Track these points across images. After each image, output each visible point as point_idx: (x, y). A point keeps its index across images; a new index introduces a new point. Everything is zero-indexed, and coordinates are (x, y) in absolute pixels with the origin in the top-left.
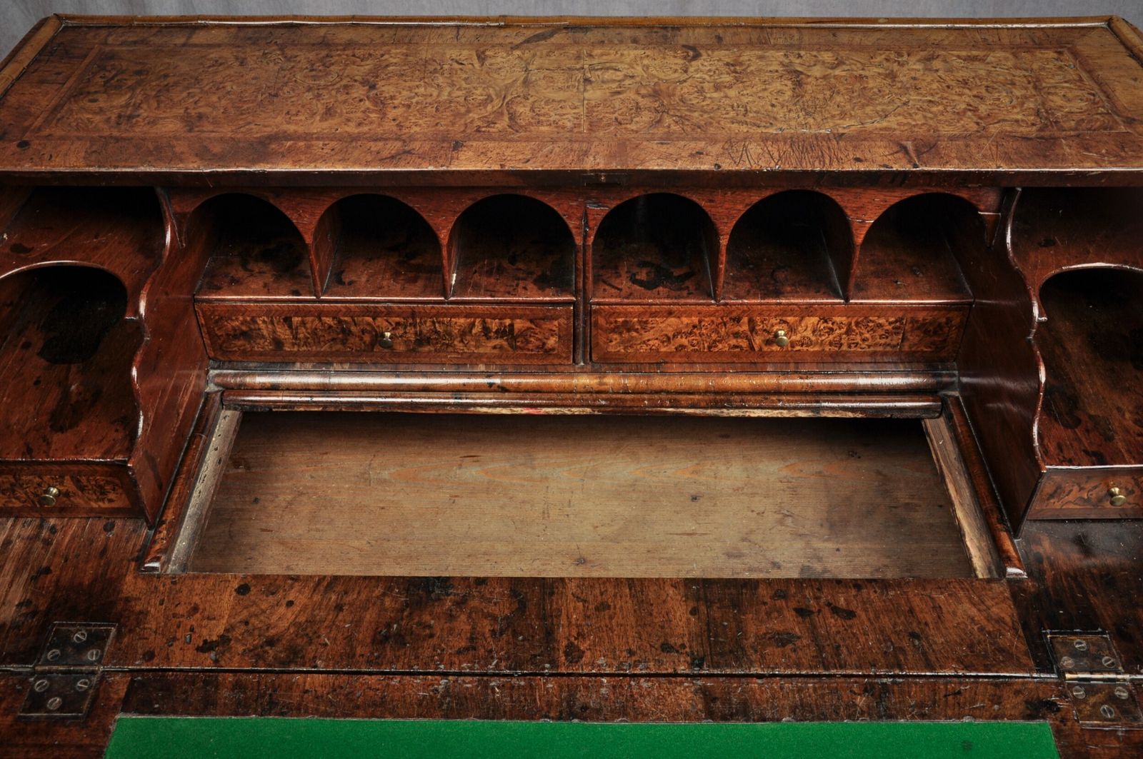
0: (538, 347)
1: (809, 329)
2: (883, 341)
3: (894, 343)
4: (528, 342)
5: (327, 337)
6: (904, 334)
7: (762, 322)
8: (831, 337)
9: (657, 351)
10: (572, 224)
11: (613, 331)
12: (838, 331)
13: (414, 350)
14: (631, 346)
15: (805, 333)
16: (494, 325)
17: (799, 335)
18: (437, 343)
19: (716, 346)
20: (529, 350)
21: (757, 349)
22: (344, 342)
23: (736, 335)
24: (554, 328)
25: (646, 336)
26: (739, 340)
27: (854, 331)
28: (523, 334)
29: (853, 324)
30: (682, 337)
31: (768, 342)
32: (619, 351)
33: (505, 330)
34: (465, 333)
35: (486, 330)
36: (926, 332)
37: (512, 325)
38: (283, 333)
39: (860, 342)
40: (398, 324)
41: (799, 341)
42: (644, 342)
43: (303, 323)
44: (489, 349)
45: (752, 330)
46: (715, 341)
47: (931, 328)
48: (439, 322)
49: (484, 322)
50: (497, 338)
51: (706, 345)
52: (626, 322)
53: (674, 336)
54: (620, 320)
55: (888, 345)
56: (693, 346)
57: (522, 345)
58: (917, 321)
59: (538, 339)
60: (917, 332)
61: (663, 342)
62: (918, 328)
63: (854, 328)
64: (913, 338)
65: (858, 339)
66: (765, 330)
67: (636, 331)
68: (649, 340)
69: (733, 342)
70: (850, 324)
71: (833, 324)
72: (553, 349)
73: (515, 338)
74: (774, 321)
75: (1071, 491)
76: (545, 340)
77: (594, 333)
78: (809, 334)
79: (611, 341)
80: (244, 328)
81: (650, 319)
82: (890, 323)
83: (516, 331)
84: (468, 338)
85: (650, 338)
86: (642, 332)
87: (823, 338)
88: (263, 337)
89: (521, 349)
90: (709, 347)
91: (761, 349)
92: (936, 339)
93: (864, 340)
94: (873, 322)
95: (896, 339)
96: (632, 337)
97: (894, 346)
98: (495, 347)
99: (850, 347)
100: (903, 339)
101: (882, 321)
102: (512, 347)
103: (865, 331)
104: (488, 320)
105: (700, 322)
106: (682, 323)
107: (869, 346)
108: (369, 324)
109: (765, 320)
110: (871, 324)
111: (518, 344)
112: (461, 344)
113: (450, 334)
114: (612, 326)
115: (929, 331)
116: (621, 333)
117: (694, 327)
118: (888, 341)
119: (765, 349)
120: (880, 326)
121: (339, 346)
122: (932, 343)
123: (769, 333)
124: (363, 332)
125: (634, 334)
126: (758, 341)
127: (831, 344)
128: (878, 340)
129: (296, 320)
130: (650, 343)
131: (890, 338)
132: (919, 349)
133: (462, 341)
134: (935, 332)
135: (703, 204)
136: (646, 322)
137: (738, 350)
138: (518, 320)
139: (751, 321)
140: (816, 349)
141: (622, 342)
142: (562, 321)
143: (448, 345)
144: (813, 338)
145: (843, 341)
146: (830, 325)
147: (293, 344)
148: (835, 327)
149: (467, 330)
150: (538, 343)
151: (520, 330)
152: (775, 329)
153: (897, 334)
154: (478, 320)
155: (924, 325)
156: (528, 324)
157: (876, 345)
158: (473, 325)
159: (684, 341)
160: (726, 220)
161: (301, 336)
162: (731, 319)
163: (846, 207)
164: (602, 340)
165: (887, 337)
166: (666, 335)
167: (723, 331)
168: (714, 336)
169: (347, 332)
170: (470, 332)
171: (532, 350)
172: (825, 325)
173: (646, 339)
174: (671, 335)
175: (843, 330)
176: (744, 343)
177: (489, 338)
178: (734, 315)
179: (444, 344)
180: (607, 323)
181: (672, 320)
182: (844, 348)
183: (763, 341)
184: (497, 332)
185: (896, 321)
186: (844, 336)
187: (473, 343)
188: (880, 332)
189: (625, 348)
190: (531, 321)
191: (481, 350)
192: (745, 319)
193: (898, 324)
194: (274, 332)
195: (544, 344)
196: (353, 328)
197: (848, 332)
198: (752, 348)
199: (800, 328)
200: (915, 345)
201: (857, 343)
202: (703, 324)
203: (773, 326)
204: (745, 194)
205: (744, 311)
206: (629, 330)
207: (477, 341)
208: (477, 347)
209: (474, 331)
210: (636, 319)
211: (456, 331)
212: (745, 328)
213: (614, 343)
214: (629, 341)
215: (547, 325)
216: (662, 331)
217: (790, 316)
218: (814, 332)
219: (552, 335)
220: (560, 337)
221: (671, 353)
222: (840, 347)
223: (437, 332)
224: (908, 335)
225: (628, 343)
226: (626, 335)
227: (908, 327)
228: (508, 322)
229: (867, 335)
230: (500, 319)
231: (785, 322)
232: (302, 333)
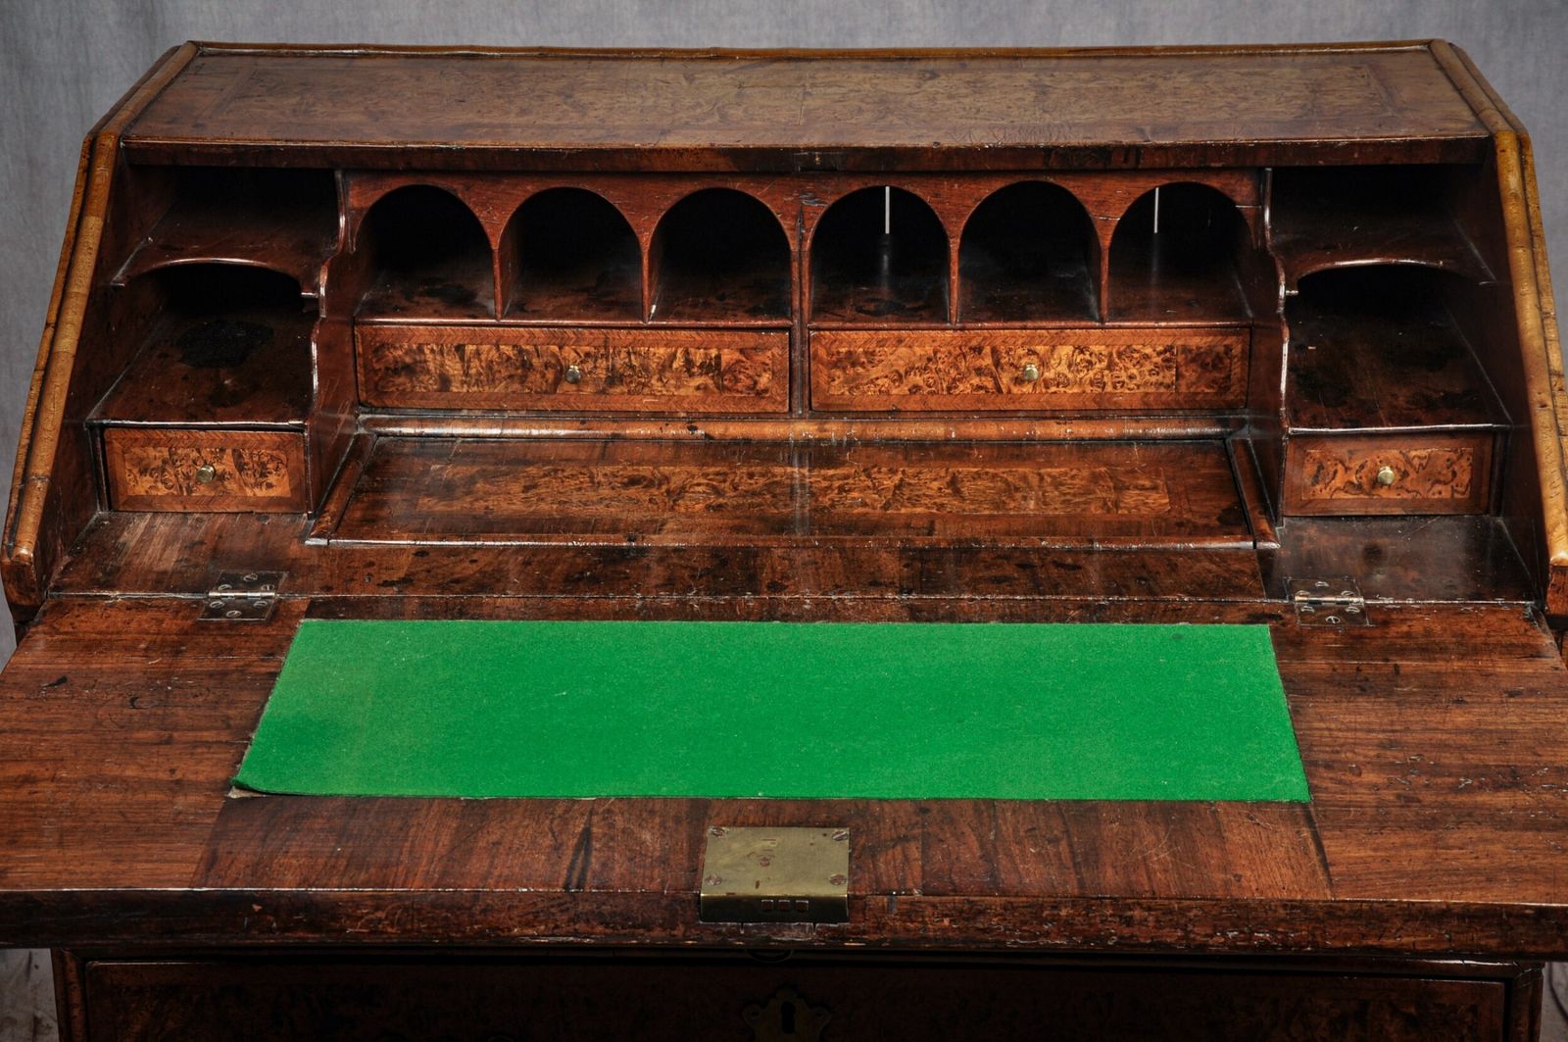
0: (748, 388)
1: (1063, 362)
2: (1154, 379)
3: (1167, 381)
4: (737, 380)
5: (505, 373)
6: (1177, 368)
7: (1007, 353)
8: (1091, 374)
9: (888, 393)
10: (786, 224)
11: (835, 365)
12: (1098, 365)
13: (603, 392)
14: (857, 387)
15: (1059, 369)
16: (698, 357)
17: (1053, 371)
18: (631, 382)
19: (956, 387)
20: (738, 391)
21: (1004, 390)
22: (523, 380)
23: (979, 371)
24: (768, 361)
25: (874, 372)
26: (983, 379)
27: (1116, 364)
28: (732, 369)
29: (1115, 355)
30: (915, 374)
31: (1018, 381)
32: (843, 394)
33: (710, 365)
34: (665, 366)
35: (689, 363)
36: (1204, 366)
37: (718, 357)
38: (453, 367)
39: (1127, 381)
40: (588, 355)
41: (1054, 379)
42: (872, 382)
43: (478, 353)
44: (691, 390)
45: (997, 364)
46: (954, 380)
47: (1209, 360)
48: (635, 353)
49: (687, 353)
50: (701, 374)
51: (944, 386)
52: (849, 353)
53: (906, 373)
54: (843, 350)
55: (1161, 384)
56: (929, 386)
57: (730, 385)
58: (1190, 351)
59: (749, 377)
60: (1194, 366)
61: (894, 381)
62: (1193, 360)
63: (1117, 360)
64: (1190, 374)
65: (1124, 377)
66: (1012, 364)
67: (862, 365)
68: (877, 379)
69: (976, 381)
70: (1111, 355)
71: (1091, 355)
72: (766, 391)
73: (721, 375)
74: (1021, 352)
75: (1336, 472)
76: (757, 378)
77: (813, 368)
78: (1063, 369)
79: (834, 380)
80: (408, 360)
81: (878, 349)
82: (1159, 354)
83: (723, 364)
84: (668, 374)
85: (879, 375)
86: (869, 367)
87: (1082, 374)
88: (428, 372)
89: (729, 390)
90: (949, 389)
91: (1009, 392)
92: (1217, 375)
93: (1131, 377)
94: (1138, 351)
95: (1169, 376)
96: (858, 374)
97: (1168, 386)
98: (698, 388)
99: (1115, 387)
100: (1179, 376)
101: (1148, 351)
102: (718, 388)
103: (1129, 365)
104: (692, 350)
105: (935, 353)
106: (915, 354)
107: (1138, 386)
108: (554, 355)
109: (1011, 350)
110: (1136, 355)
111: (726, 383)
112: (659, 384)
113: (646, 370)
114: (834, 359)
115: (1208, 364)
116: (844, 369)
117: (929, 360)
118: (1160, 378)
119: (1015, 390)
120: (1147, 357)
121: (516, 386)
122: (1213, 381)
123: (1017, 368)
124: (547, 365)
125: (860, 370)
126: (1005, 379)
127: (1092, 383)
128: (1148, 377)
129: (470, 348)
130: (879, 382)
131: (1161, 374)
132: (1199, 390)
133: (660, 379)
134: (1215, 366)
135: (928, 199)
136: (873, 353)
137: (983, 392)
138: (726, 350)
139: (994, 351)
140: (1076, 390)
141: (846, 381)
142: (776, 351)
143: (644, 385)
144: (1070, 376)
145: (1105, 379)
146: (1087, 357)
147: (463, 383)
148: (1094, 359)
149: (667, 364)
150: (749, 382)
151: (728, 363)
152: (1023, 362)
153: (1169, 368)
154: (680, 350)
155: (1199, 355)
156: (737, 356)
157: (1146, 384)
158: (673, 356)
159: (918, 380)
160: (954, 219)
161: (473, 371)
162: (971, 348)
163: (1087, 202)
164: (823, 379)
165: (1158, 374)
166: (897, 371)
167: (963, 365)
168: (953, 373)
169: (527, 366)
170: (671, 366)
171: (741, 392)
172: (1082, 356)
173: (874, 376)
174: (902, 371)
175: (1104, 364)
176: (989, 383)
177: (692, 375)
178: (974, 343)
179: (639, 383)
180: (828, 355)
181: (902, 350)
182: (1109, 388)
183: (1011, 379)
184: (701, 366)
185: (1165, 351)
186: (1106, 372)
187: (672, 382)
188: (1148, 366)
189: (850, 390)
190: (742, 351)
191: (683, 392)
192: (987, 350)
193: (1168, 354)
194: (442, 365)
195: (756, 383)
196: (535, 361)
197: (1110, 367)
198: (999, 390)
199: (1053, 362)
200: (1193, 384)
201: (1123, 382)
202: (939, 355)
203: (1020, 358)
204: (973, 186)
205: (985, 339)
206: (853, 365)
207: (678, 379)
208: (678, 387)
209: (675, 365)
210: (861, 350)
211: (654, 365)
212: (988, 361)
213: (836, 382)
214: (854, 380)
215: (760, 357)
216: (892, 365)
217: (1039, 344)
218: (1070, 366)
219: (765, 371)
220: (774, 373)
221: (904, 396)
222: (1103, 388)
223: (632, 367)
224: (1183, 369)
225: (853, 383)
226: (851, 371)
227: (1180, 358)
228: (714, 352)
229: (1134, 371)
230: (705, 349)
231: (1034, 353)
232: (475, 367)
